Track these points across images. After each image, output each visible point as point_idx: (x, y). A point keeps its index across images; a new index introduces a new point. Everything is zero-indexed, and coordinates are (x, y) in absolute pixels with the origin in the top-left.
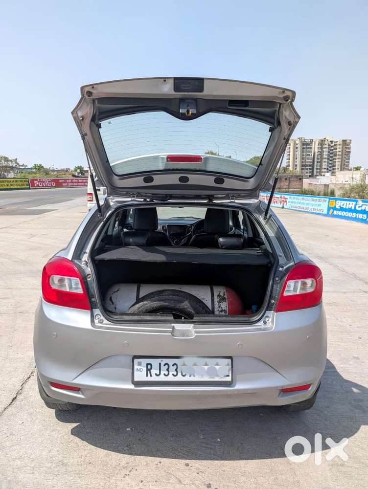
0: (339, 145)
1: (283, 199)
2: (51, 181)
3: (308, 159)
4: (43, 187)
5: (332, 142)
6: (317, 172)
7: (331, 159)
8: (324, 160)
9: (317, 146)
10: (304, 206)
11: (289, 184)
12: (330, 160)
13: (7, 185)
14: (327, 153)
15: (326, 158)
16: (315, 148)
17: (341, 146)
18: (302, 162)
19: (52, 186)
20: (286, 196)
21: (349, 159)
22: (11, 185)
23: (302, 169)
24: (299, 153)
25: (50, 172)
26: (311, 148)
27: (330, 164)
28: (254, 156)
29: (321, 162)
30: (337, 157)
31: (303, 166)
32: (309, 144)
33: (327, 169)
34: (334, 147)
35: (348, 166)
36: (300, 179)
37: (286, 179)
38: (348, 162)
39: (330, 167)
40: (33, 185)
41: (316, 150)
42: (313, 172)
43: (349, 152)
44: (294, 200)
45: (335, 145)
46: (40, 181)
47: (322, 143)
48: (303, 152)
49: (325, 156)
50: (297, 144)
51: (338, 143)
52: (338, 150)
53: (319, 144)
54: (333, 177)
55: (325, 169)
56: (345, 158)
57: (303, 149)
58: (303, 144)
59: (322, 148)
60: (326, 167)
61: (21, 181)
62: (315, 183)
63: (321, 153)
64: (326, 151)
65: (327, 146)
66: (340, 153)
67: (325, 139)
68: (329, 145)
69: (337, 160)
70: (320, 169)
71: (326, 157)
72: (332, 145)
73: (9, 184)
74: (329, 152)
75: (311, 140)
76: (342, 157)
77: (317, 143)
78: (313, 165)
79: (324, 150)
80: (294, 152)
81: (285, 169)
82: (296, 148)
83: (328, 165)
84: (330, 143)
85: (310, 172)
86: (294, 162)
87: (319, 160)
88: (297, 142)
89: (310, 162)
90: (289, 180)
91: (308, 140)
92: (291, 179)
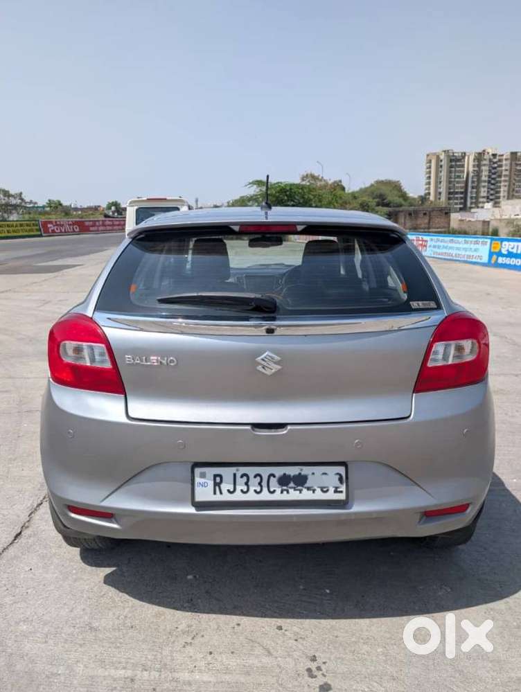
0: (506, 160)
1: (421, 242)
2: (73, 225)
3: (458, 182)
4: (61, 234)
5: (494, 155)
6: (471, 203)
7: (493, 182)
8: (483, 184)
9: (471, 163)
10: (454, 252)
11: (430, 220)
12: (493, 184)
13: (8, 232)
14: (487, 173)
15: (485, 181)
16: (469, 165)
17: (508, 162)
18: (450, 189)
19: (74, 231)
20: (425, 238)
22: (14, 231)
23: (449, 199)
24: (444, 174)
25: (71, 212)
26: (463, 166)
27: (492, 189)
28: (375, 180)
29: (477, 188)
30: (503, 178)
31: (451, 194)
32: (459, 160)
33: (488, 198)
34: (499, 163)
36: (446, 213)
37: (425, 214)
39: (492, 195)
40: (46, 230)
41: (471, 169)
42: (465, 203)
44: (437, 244)
45: (500, 161)
46: (57, 225)
47: (479, 157)
48: (451, 172)
49: (484, 178)
50: (441, 161)
51: (504, 157)
52: (504, 168)
53: (474, 160)
54: (497, 210)
55: (484, 197)
56: (515, 180)
57: (451, 167)
58: (451, 161)
59: (479, 166)
60: (485, 194)
61: (28, 225)
62: (468, 219)
63: (478, 174)
64: (485, 169)
65: (486, 162)
66: (507, 173)
67: (484, 151)
68: (490, 160)
69: (502, 184)
70: (477, 198)
71: (487, 179)
72: (495, 160)
73: (11, 229)
74: (490, 171)
75: (462, 153)
76: (510, 178)
77: (472, 158)
78: (465, 193)
79: (483, 168)
80: (437, 172)
81: (424, 199)
82: (439, 167)
83: (488, 192)
84: (492, 157)
85: (461, 203)
86: (436, 187)
87: (475, 184)
88: (442, 157)
89: (461, 188)
90: (430, 216)
91: (458, 153)
92: (432, 214)
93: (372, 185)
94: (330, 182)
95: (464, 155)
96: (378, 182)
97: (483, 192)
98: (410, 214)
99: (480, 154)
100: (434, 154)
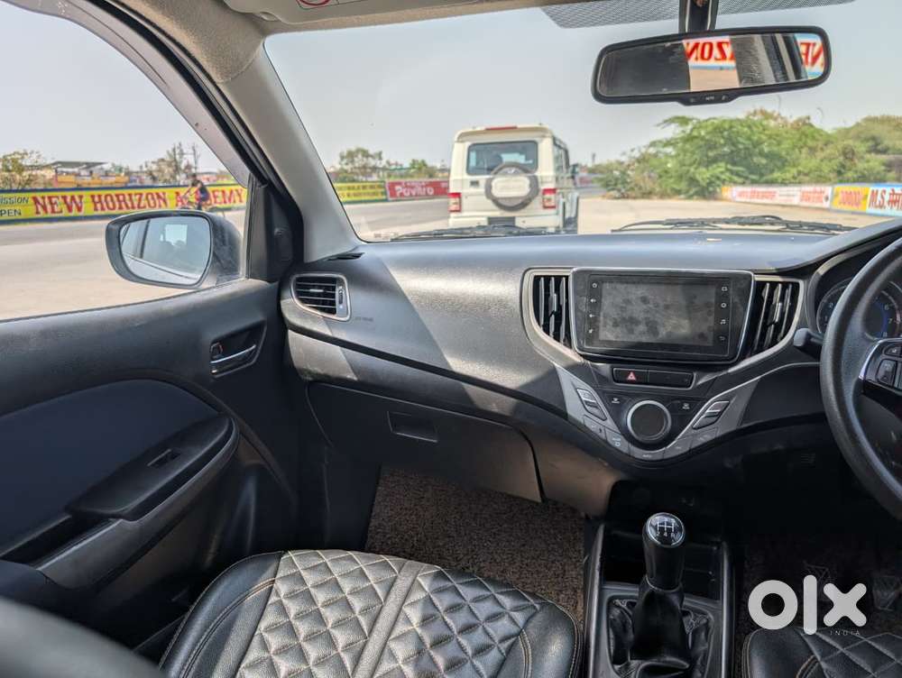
2: (427, 186)
4: (412, 197)
13: (349, 195)
19: (427, 194)
22: (355, 195)
40: (393, 194)
46: (406, 187)
61: (372, 187)
73: (352, 192)
93: (858, 125)
94: (791, 121)
96: (869, 120)
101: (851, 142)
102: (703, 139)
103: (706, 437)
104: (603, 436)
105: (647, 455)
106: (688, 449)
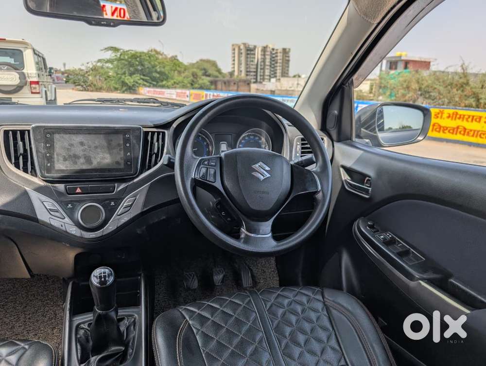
0: (280, 53)
3: (252, 65)
5: (273, 49)
6: (261, 79)
8: (267, 67)
9: (260, 53)
11: (238, 88)
12: (273, 68)
14: (269, 60)
15: (268, 65)
16: (258, 54)
17: (281, 54)
18: (247, 68)
21: (288, 67)
23: (247, 75)
24: (243, 59)
26: (255, 54)
27: (272, 71)
29: (263, 69)
30: (278, 64)
31: (248, 72)
32: (252, 50)
34: (276, 55)
35: (287, 74)
36: (248, 84)
37: (235, 84)
38: (288, 70)
39: (272, 74)
41: (260, 57)
42: (256, 79)
43: (288, 61)
45: (277, 53)
47: (264, 49)
48: (247, 58)
49: (267, 63)
50: (241, 50)
51: (279, 51)
52: (279, 58)
53: (261, 51)
54: (278, 83)
55: (267, 76)
56: (285, 66)
57: (248, 54)
58: (248, 50)
59: (264, 55)
60: (268, 74)
62: (261, 88)
63: (264, 61)
64: (268, 58)
65: (269, 53)
66: (281, 61)
67: (267, 46)
68: (271, 53)
69: (278, 68)
70: (263, 75)
72: (273, 52)
74: (271, 59)
76: (282, 65)
77: (260, 49)
78: (256, 72)
79: (267, 57)
80: (239, 57)
81: (231, 74)
82: (240, 54)
83: (270, 73)
84: (272, 50)
85: (254, 79)
86: (239, 67)
87: (262, 67)
88: (242, 47)
89: (254, 68)
90: (238, 84)
91: (252, 45)
92: (239, 84)
93: (197, 62)
94: (169, 56)
95: (255, 47)
96: (201, 60)
97: (267, 72)
98: (225, 83)
99: (265, 48)
100: (237, 45)
101: (195, 70)
102: (126, 60)
103: (125, 219)
104: (63, 228)
105: (92, 235)
106: (116, 227)
